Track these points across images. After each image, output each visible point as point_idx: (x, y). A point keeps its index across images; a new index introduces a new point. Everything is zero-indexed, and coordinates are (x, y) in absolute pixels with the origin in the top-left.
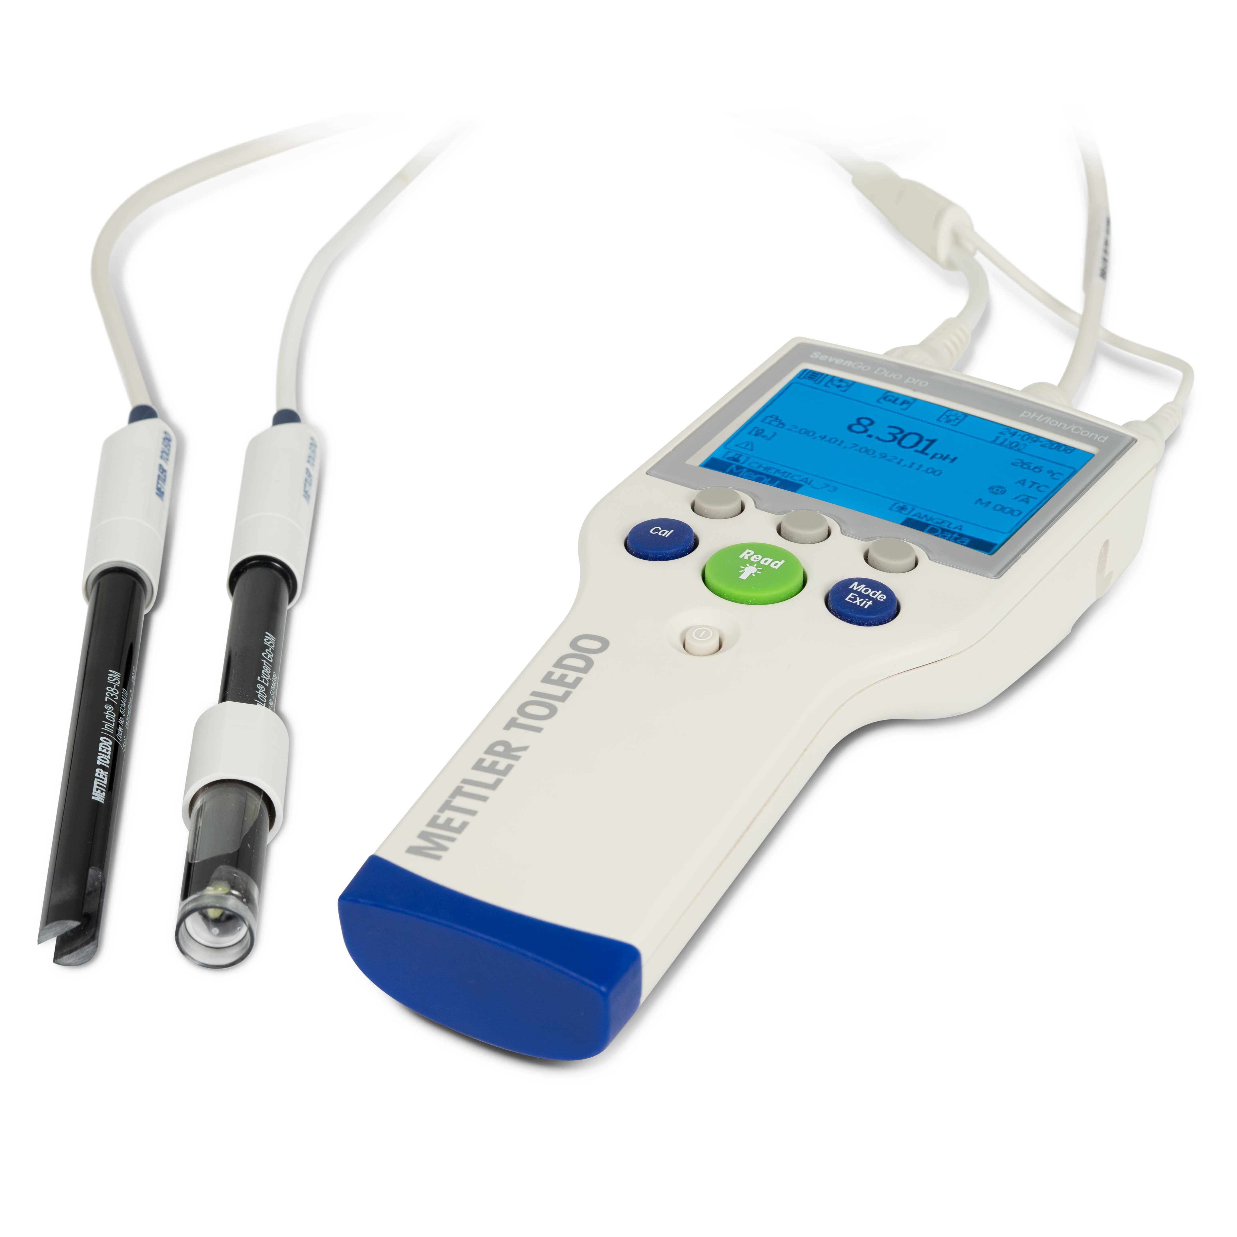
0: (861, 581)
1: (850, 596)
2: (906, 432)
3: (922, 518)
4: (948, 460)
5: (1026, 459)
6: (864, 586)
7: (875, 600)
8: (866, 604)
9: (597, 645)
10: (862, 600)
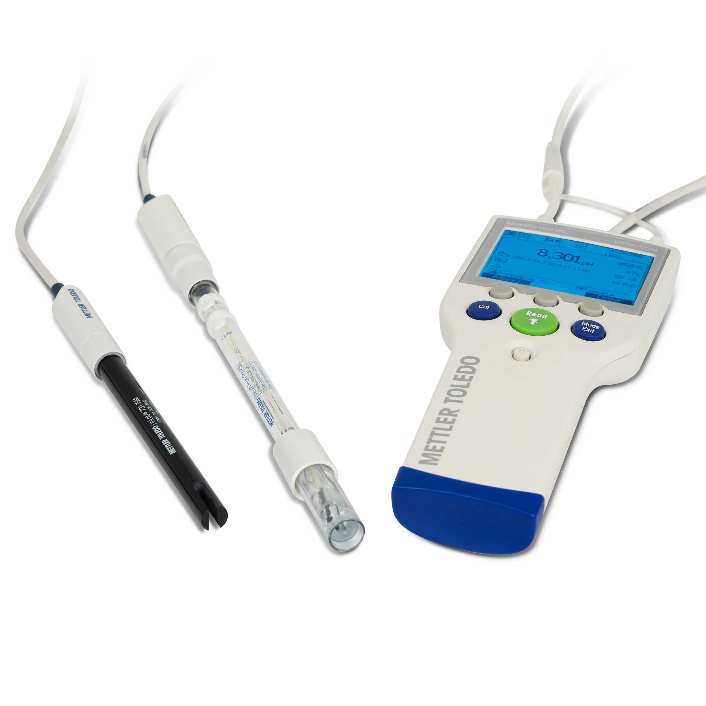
0: (586, 321)
1: (584, 328)
2: (565, 254)
3: (593, 292)
4: (590, 265)
5: (624, 262)
6: (587, 323)
7: (595, 329)
8: (592, 331)
9: (474, 361)
10: (590, 329)
